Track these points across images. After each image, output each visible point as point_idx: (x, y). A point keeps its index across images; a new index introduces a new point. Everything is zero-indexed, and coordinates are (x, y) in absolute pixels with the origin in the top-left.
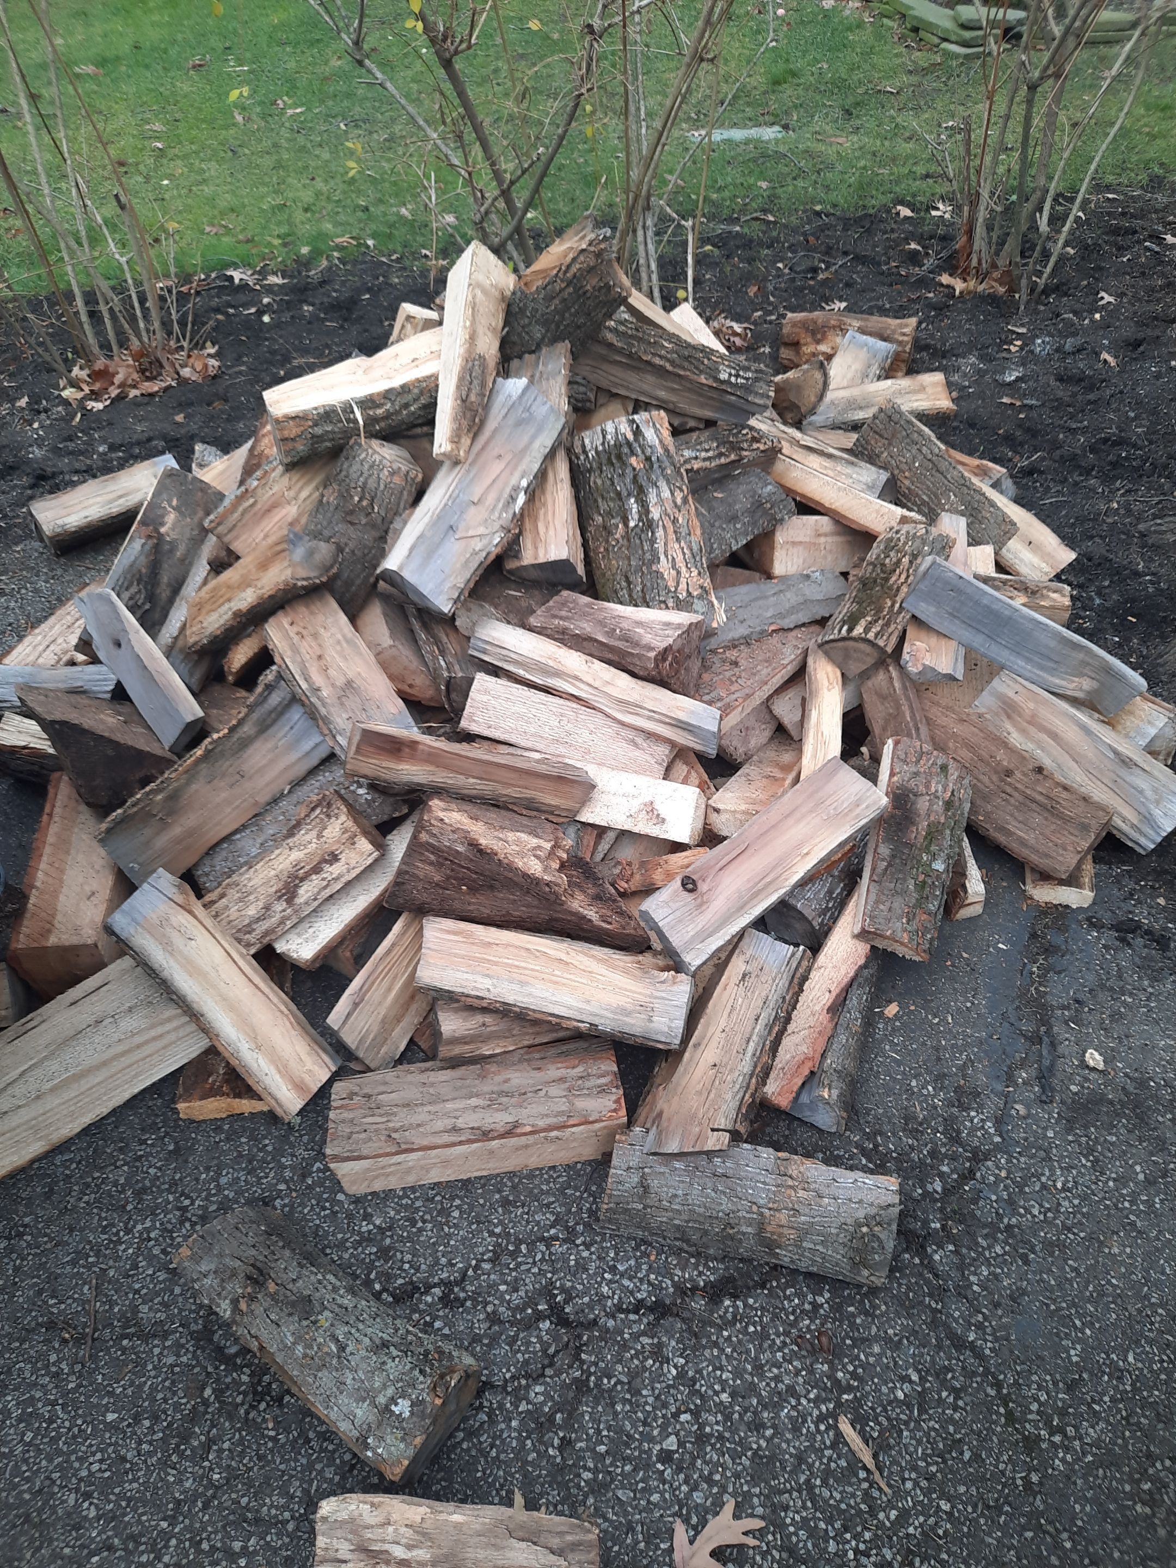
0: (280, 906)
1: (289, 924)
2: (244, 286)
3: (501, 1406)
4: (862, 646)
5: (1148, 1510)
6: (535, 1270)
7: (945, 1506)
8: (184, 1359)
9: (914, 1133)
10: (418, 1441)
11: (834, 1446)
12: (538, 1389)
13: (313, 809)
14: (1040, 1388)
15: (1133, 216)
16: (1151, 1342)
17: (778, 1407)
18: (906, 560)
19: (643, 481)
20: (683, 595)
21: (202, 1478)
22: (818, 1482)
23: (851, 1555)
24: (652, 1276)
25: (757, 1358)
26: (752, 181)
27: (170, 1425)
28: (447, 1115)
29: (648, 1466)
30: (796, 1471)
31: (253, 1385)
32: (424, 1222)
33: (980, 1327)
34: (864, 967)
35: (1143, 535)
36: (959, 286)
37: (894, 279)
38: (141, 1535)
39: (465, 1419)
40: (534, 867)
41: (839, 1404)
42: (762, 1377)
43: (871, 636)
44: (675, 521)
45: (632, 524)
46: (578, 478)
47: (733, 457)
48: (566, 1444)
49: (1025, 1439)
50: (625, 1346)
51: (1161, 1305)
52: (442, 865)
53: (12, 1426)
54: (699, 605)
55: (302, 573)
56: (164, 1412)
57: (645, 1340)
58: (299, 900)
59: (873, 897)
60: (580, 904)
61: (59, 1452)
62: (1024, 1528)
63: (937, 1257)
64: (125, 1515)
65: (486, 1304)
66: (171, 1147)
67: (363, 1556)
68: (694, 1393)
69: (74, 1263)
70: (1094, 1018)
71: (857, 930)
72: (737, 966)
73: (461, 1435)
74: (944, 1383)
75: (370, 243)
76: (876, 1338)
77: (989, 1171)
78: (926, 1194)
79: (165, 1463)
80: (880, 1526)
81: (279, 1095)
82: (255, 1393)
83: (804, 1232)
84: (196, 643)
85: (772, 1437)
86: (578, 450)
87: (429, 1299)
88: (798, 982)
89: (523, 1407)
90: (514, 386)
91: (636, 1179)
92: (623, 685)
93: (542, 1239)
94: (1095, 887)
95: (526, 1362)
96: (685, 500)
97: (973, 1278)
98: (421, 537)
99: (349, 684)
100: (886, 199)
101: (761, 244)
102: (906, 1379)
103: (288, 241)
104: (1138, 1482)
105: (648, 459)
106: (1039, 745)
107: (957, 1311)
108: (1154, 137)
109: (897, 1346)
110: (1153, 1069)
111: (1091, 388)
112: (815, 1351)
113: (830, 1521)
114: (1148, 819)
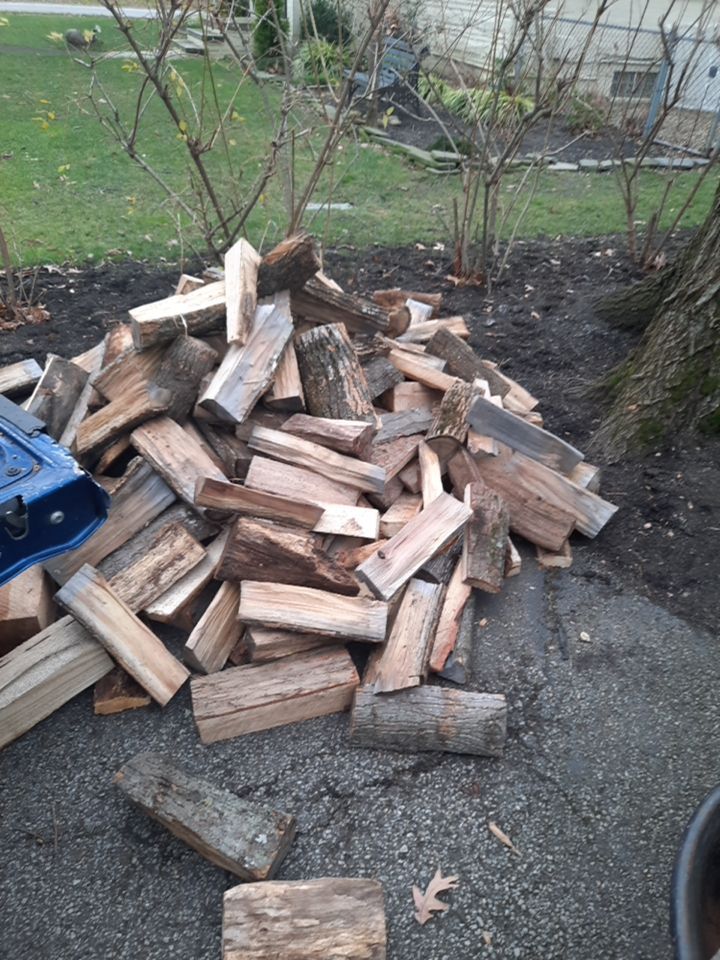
0: (150, 587)
1: (156, 596)
2: (55, 274)
3: (308, 843)
4: (448, 440)
5: (645, 842)
6: (316, 771)
7: (550, 857)
8: (117, 844)
9: (504, 680)
10: (274, 854)
11: (489, 838)
12: (328, 831)
13: (166, 532)
14: (586, 794)
15: (534, 252)
16: (634, 765)
17: (457, 822)
18: (463, 399)
19: (335, 356)
20: (360, 413)
21: (139, 906)
22: (484, 857)
23: (507, 889)
24: (381, 767)
25: (442, 801)
26: (339, 228)
27: (114, 881)
28: (260, 689)
29: (394, 862)
30: (472, 852)
31: (162, 853)
32: (249, 753)
33: (552, 769)
34: (469, 598)
35: (566, 395)
36: (457, 281)
37: (422, 278)
38: (106, 942)
39: (289, 853)
40: (300, 550)
41: (488, 818)
42: (447, 810)
43: (452, 434)
44: (353, 377)
45: (330, 379)
46: (300, 356)
47: (371, 351)
48: (348, 857)
49: (583, 819)
50: (371, 804)
51: (637, 747)
52: (248, 552)
53: (12, 897)
54: (368, 418)
55: (155, 404)
56: (109, 874)
57: (382, 799)
58: (162, 582)
59: (470, 561)
60: (323, 571)
61: (46, 906)
62: (590, 861)
63: (525, 739)
64: (93, 934)
65: (292, 792)
66: (90, 731)
67: (252, 918)
68: (412, 822)
69: (39, 801)
70: (581, 618)
71: (464, 578)
72: (408, 597)
73: (288, 861)
74: (539, 799)
75: (130, 253)
76: (501, 783)
77: (543, 694)
78: (515, 709)
79: (114, 902)
80: (519, 872)
81: (158, 691)
82: (164, 856)
83: (460, 729)
84: (84, 449)
85: (457, 838)
86: (298, 342)
87: (259, 794)
88: (442, 601)
89: (321, 842)
90: (267, 309)
91: (369, 711)
92: (335, 459)
93: (318, 755)
94: (573, 554)
95: (319, 819)
96: (357, 366)
97: (545, 746)
98: (226, 383)
99: (188, 460)
100: (411, 240)
101: (350, 260)
102: (519, 800)
103: (79, 250)
104: (639, 830)
105: (337, 346)
106: (538, 488)
107: (539, 763)
108: (537, 217)
109: (512, 784)
110: (613, 639)
111: (530, 328)
112: (471, 794)
113: (493, 874)
114: (592, 520)
